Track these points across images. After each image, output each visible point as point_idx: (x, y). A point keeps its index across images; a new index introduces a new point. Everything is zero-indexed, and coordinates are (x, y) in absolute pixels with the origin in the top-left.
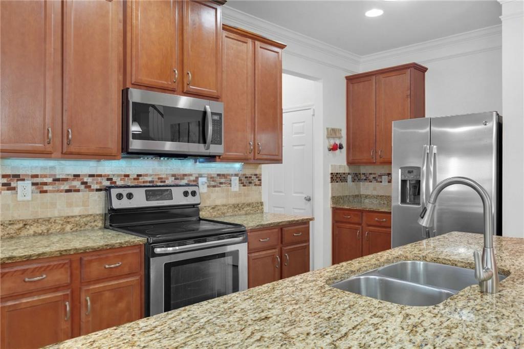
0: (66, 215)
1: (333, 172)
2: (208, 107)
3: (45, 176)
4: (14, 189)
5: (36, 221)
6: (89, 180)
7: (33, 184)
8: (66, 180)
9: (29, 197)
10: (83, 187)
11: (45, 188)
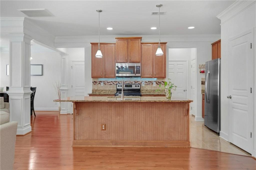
0: (109, 89)
1: (203, 81)
2: (135, 65)
3: (105, 82)
4: (100, 84)
5: (104, 90)
6: (114, 82)
7: (104, 83)
8: (110, 82)
9: (103, 86)
10: (113, 84)
11: (106, 84)
